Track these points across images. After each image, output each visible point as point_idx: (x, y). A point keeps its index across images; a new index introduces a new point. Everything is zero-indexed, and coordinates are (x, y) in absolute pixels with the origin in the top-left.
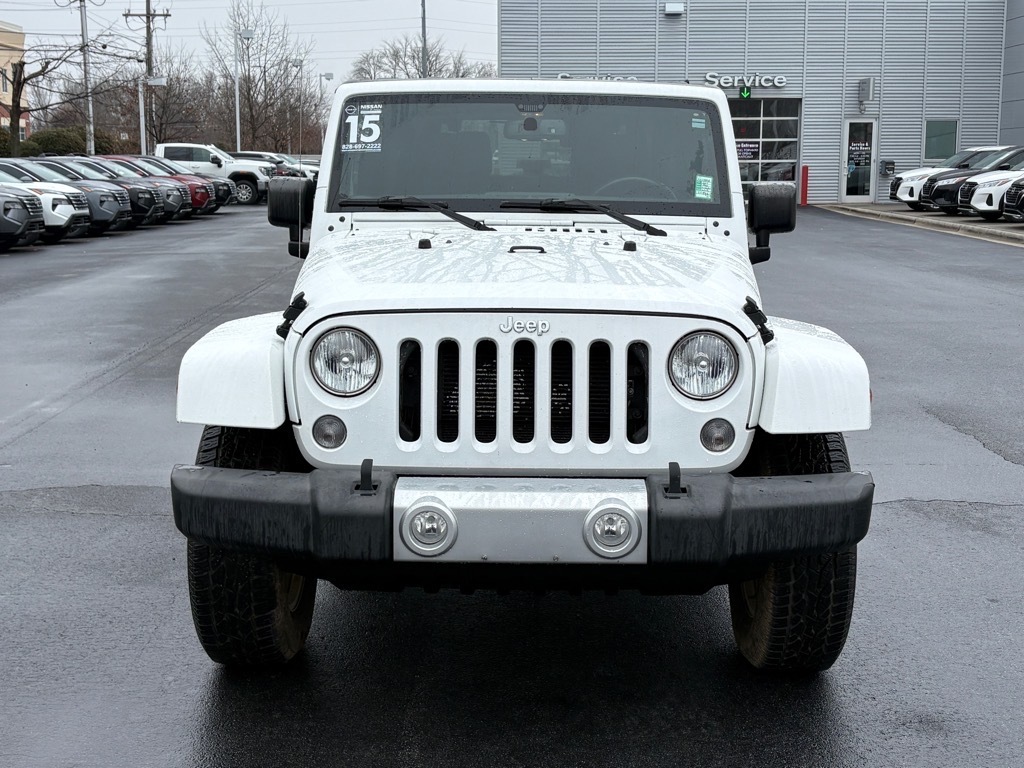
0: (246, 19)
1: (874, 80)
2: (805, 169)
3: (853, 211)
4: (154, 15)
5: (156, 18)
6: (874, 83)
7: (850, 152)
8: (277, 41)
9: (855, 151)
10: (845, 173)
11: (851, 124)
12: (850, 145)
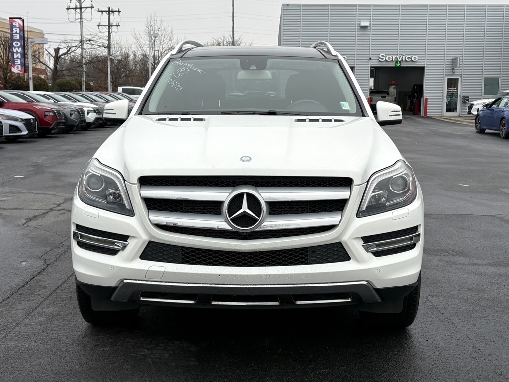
0: (154, 28)
1: (460, 58)
2: (427, 100)
3: (449, 119)
4: (112, 26)
5: (113, 27)
6: (460, 59)
7: (448, 92)
8: (168, 38)
9: (450, 91)
10: (445, 102)
11: (448, 79)
12: (448, 88)
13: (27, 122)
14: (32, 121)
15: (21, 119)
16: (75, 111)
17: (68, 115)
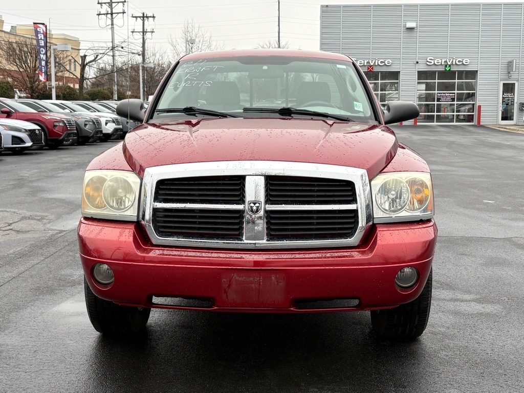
0: (191, 34)
1: (516, 61)
2: (479, 107)
3: (504, 128)
4: (146, 32)
7: (503, 98)
8: (206, 44)
9: (506, 97)
10: (501, 109)
11: (504, 84)
12: (503, 94)
13: (31, 133)
14: (37, 132)
15: (25, 129)
16: (90, 121)
17: (83, 126)
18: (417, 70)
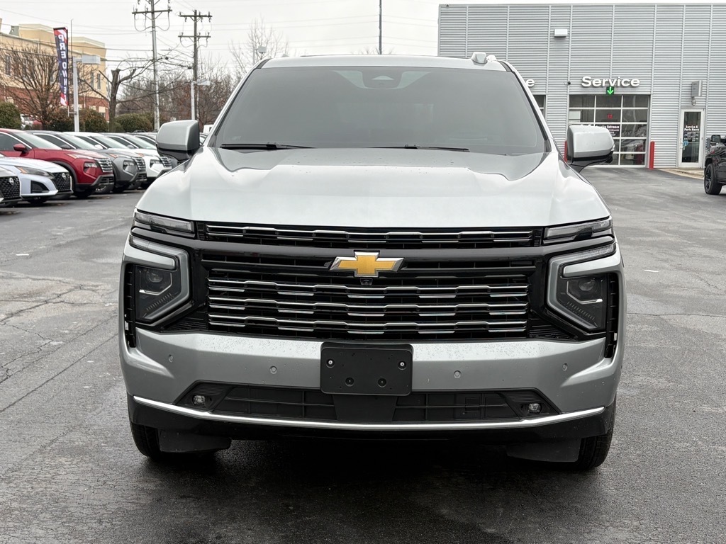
0: (260, 39)
2: (652, 144)
3: (687, 173)
4: (199, 37)
5: (201, 39)
6: (702, 84)
7: (685, 132)
9: (689, 131)
10: (681, 147)
11: (686, 113)
12: (685, 127)
13: (56, 177)
14: (63, 176)
15: (48, 173)
16: (130, 161)
17: (121, 167)
18: (569, 93)
